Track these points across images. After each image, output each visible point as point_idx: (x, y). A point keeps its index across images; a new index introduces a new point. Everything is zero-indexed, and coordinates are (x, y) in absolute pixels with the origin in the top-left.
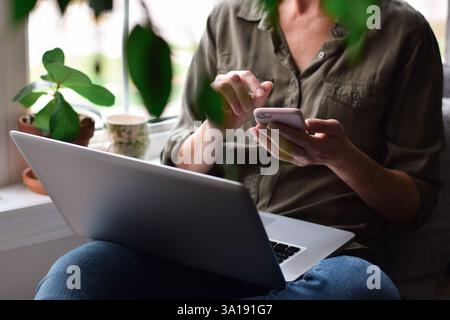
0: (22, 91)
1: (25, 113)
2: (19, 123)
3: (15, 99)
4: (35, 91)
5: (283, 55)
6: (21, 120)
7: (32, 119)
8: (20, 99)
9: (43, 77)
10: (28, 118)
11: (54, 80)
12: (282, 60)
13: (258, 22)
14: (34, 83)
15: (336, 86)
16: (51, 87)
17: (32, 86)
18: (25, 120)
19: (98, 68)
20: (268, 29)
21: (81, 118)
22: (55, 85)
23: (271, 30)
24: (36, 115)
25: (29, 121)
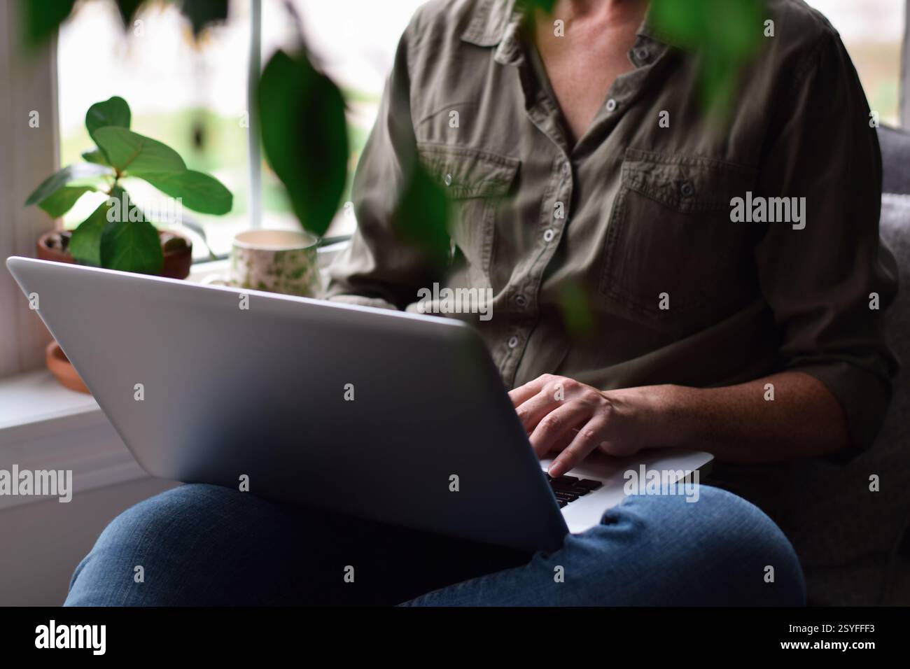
0: (45, 184)
1: (52, 229)
2: (38, 247)
3: (32, 199)
4: (70, 184)
5: (543, 111)
6: (42, 243)
7: (65, 241)
8: (41, 199)
9: (88, 157)
10: (57, 238)
11: (109, 162)
12: (542, 121)
13: (496, 46)
14: (69, 167)
15: (646, 166)
16: (105, 176)
17: (65, 175)
18: (50, 243)
19: (199, 138)
20: (514, 59)
21: (165, 239)
22: (111, 171)
23: (520, 60)
24: (73, 232)
25: (59, 245)
